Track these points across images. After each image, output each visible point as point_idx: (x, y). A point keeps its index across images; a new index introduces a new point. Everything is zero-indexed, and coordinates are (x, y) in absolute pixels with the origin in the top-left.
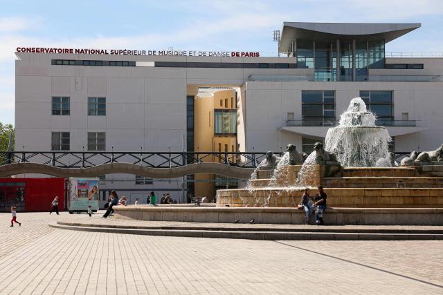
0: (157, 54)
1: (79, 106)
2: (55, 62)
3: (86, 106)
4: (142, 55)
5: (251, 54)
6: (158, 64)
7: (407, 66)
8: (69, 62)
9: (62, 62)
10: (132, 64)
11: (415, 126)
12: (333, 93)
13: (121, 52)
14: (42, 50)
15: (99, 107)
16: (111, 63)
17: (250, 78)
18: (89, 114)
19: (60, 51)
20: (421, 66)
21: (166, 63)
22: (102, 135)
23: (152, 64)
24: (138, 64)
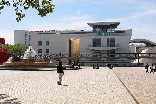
0: (61, 31)
1: (44, 43)
2: (39, 34)
3: (45, 43)
4: (58, 32)
5: (82, 30)
6: (61, 33)
7: (121, 32)
8: (42, 34)
9: (41, 34)
10: (55, 34)
11: (119, 47)
12: (100, 39)
13: (53, 31)
14: (36, 31)
15: (48, 43)
16: (51, 34)
17: (81, 36)
18: (46, 45)
19: (40, 31)
20: (124, 32)
21: (63, 33)
22: (49, 50)
23: (60, 33)
24: (57, 33)
